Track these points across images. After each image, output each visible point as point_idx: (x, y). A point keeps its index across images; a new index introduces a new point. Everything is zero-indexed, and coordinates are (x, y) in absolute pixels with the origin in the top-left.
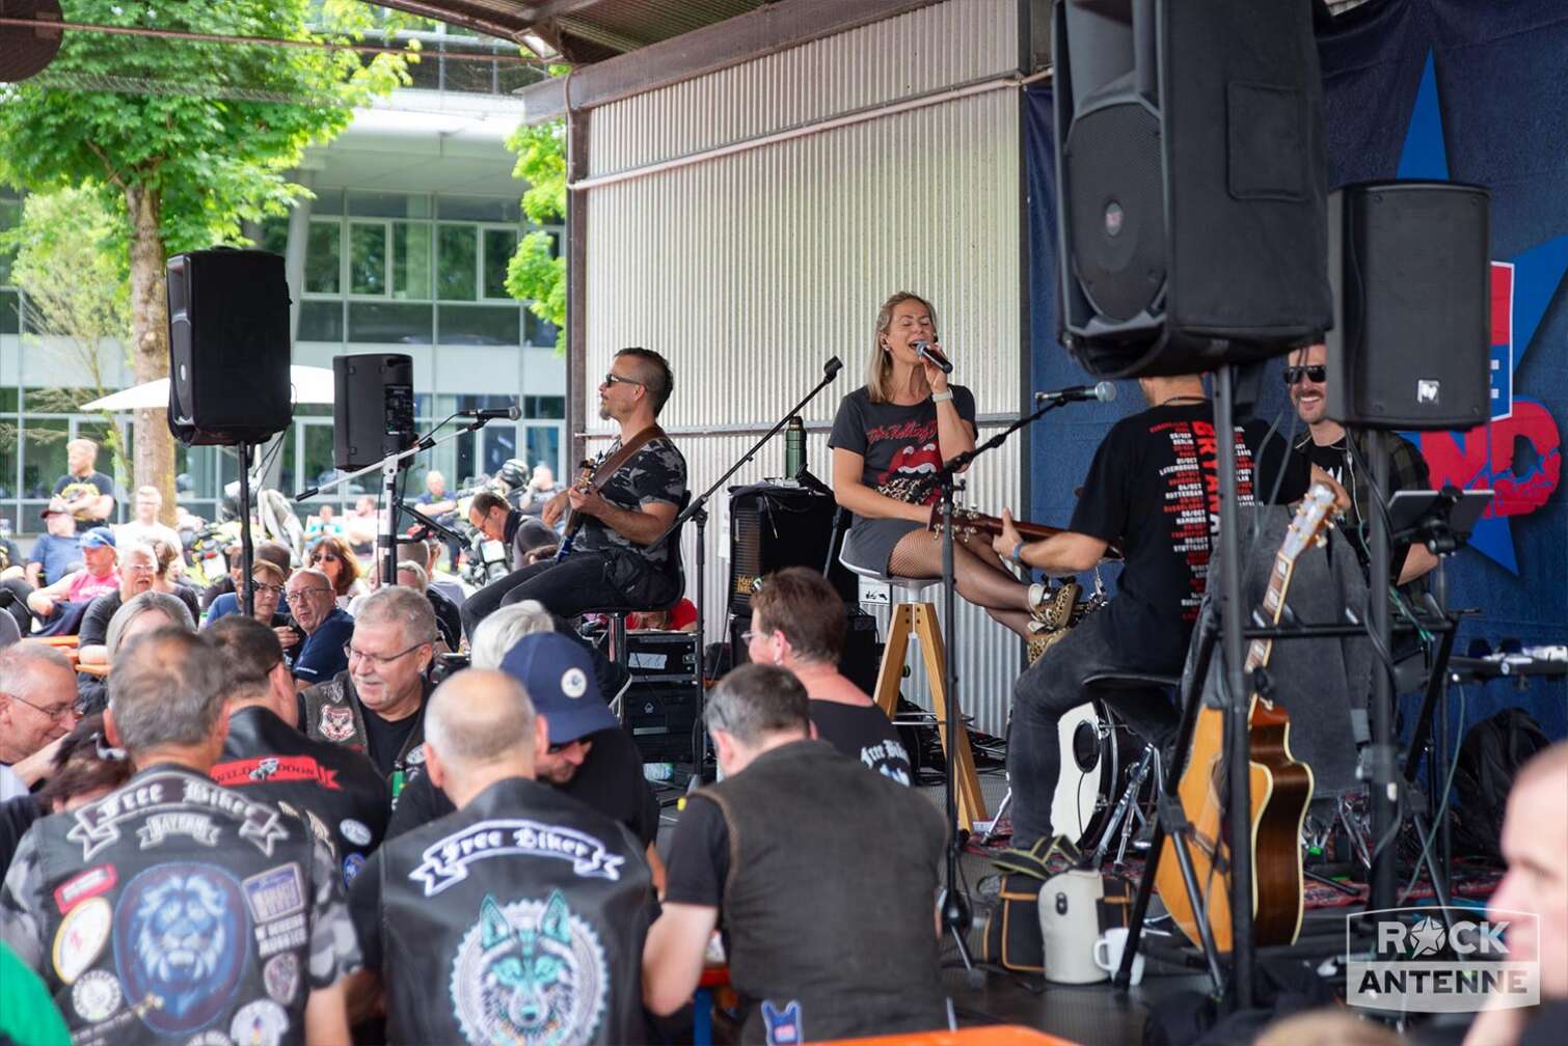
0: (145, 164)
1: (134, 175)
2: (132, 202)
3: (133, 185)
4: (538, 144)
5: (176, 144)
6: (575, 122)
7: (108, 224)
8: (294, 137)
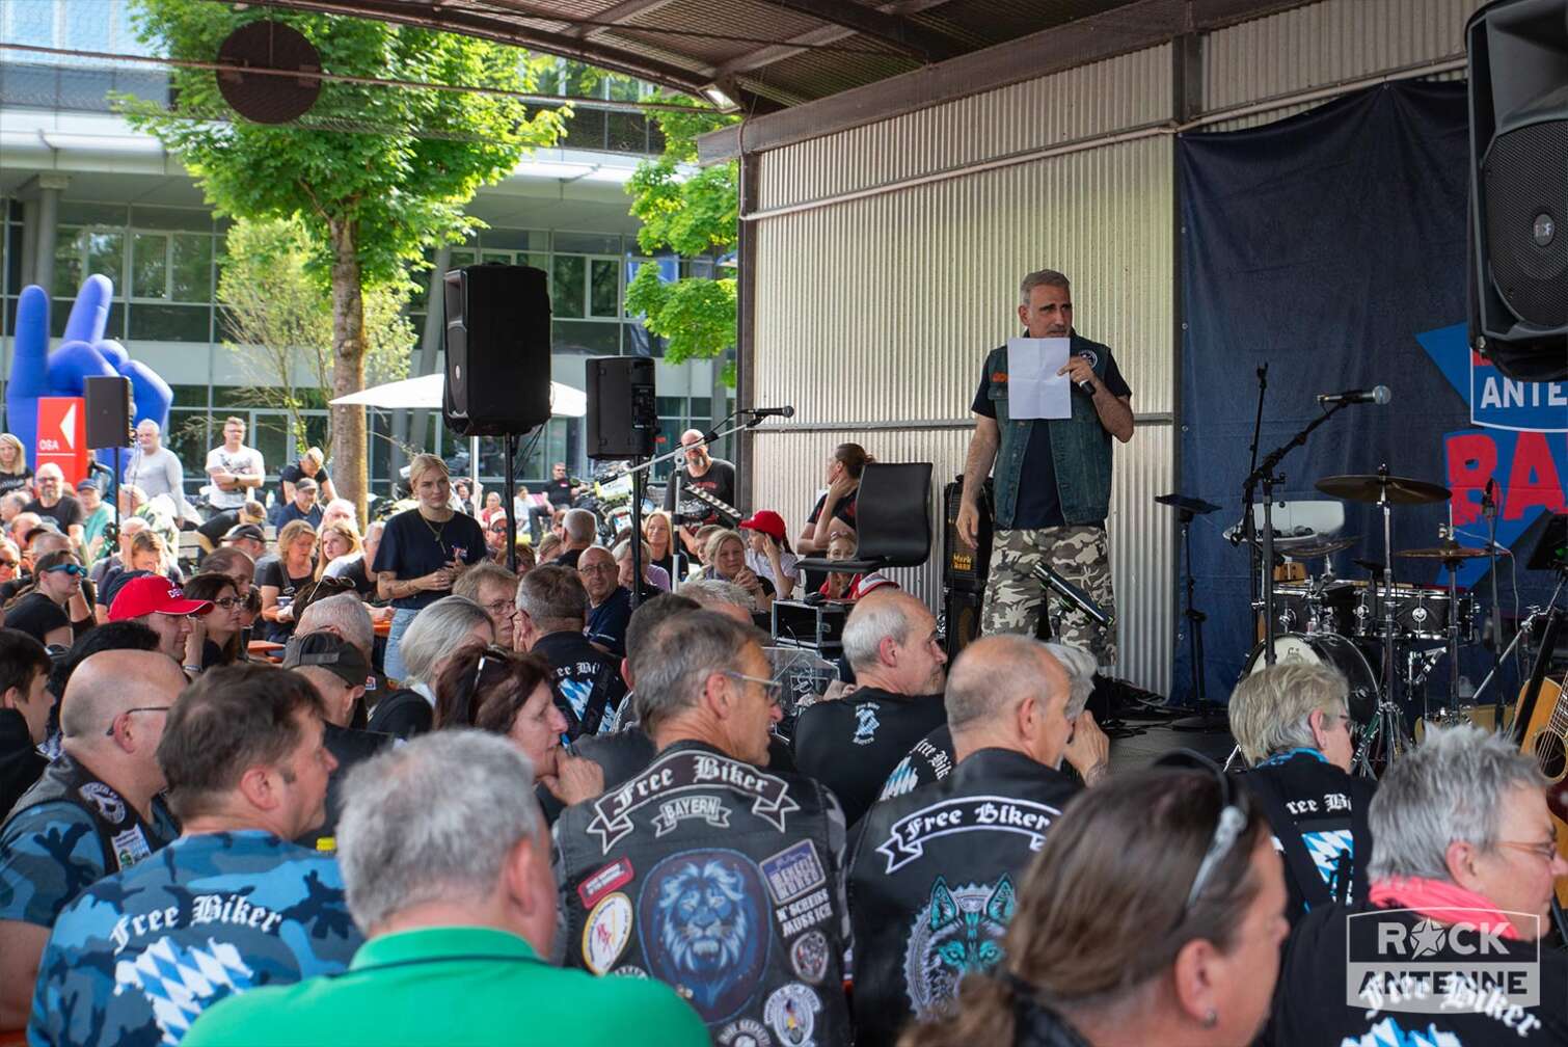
0: (347, 200)
1: (338, 209)
2: (334, 231)
3: (337, 217)
4: (650, 189)
5: (373, 182)
6: (747, 163)
7: (315, 250)
8: (468, 178)
